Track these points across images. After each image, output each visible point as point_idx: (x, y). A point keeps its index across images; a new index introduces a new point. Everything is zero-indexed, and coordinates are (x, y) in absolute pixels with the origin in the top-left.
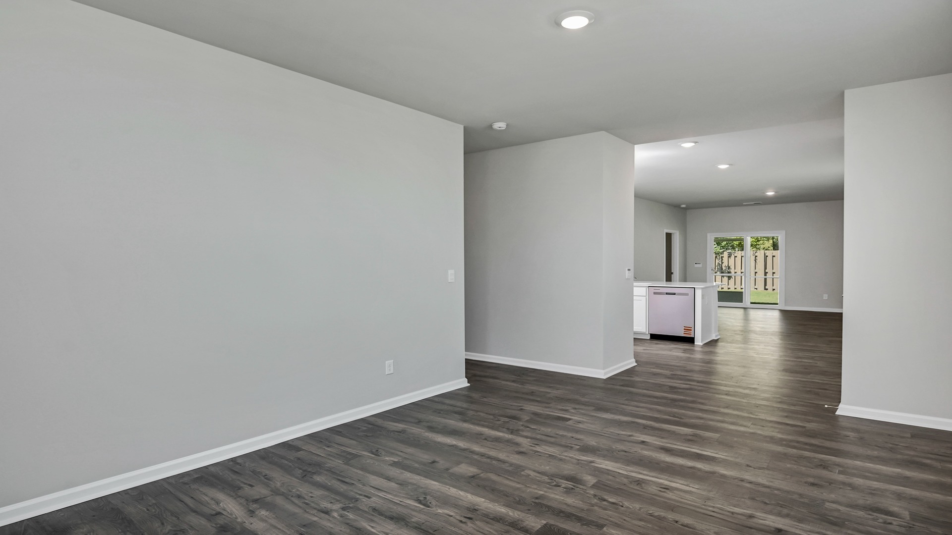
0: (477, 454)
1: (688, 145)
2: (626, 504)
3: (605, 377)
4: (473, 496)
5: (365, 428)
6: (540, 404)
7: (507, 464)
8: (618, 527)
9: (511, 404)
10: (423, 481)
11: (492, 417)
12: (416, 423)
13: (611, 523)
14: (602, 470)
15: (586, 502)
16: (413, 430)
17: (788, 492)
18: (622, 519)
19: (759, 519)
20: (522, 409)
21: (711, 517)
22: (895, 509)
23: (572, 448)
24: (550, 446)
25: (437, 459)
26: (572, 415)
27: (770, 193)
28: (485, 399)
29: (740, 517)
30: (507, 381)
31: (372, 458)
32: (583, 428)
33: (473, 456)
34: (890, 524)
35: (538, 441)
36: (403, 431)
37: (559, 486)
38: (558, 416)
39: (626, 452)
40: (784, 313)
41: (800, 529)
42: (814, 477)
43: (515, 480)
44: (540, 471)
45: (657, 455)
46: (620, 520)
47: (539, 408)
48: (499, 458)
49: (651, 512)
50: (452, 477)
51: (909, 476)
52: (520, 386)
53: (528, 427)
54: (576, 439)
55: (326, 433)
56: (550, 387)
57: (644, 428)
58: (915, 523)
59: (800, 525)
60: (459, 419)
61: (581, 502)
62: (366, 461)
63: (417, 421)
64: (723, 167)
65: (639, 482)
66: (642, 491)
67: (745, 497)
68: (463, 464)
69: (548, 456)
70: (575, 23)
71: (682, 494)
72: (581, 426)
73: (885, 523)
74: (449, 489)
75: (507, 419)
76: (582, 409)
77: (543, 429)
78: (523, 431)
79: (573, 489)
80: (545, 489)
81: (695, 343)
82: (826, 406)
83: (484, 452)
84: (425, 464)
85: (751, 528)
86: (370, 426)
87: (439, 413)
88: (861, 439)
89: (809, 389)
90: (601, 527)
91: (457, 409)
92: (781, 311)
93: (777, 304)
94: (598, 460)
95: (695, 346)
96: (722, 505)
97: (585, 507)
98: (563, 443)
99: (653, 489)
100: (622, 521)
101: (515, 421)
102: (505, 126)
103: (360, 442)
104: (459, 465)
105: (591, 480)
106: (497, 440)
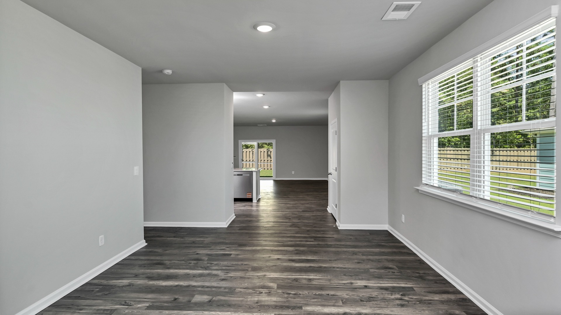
0: (199, 287)
1: (260, 95)
2: (300, 292)
3: (226, 227)
4: (222, 312)
5: (98, 289)
6: (205, 249)
7: (223, 289)
8: (308, 305)
9: (188, 252)
10: (181, 313)
11: (183, 262)
12: (134, 277)
13: (303, 304)
14: (273, 278)
15: (283, 298)
16: (138, 282)
17: (354, 268)
18: (305, 300)
19: (355, 283)
20: (198, 253)
21: (339, 288)
22: (391, 266)
23: (247, 270)
24: (235, 272)
25: (176, 297)
26: (230, 251)
27: (274, 121)
28: (167, 252)
29: (348, 285)
30: (170, 237)
31: (127, 309)
32: (243, 258)
33: (198, 289)
34: (394, 272)
35: (227, 271)
36: (130, 285)
37: (262, 293)
38: (222, 254)
39: (275, 266)
40: (275, 181)
41: (372, 284)
42: (356, 259)
43: (236, 296)
44: (244, 288)
45: (291, 264)
46: (305, 301)
47: (207, 251)
48: (214, 286)
49: (314, 293)
50: (198, 305)
51: (383, 251)
52: (182, 239)
53: (213, 264)
54: (245, 265)
55: (65, 300)
56: (201, 237)
57: (272, 251)
58: (401, 270)
59: (370, 282)
60: (163, 268)
61: (280, 298)
62: (125, 311)
63: (134, 275)
64: (266, 107)
65: (296, 280)
66: (300, 284)
67: (342, 275)
68: (196, 295)
69: (239, 278)
70: (264, 29)
71: (318, 281)
72: (240, 257)
73: (392, 272)
74: (203, 313)
75: (195, 262)
76: (232, 247)
77: (222, 263)
78: (212, 267)
79: (270, 292)
80: (257, 297)
81: (253, 201)
82: (334, 226)
83: (201, 285)
84: (171, 302)
85: (356, 288)
86: (101, 287)
87: (145, 267)
88: (356, 238)
89: (320, 219)
90: (301, 308)
91: (155, 262)
92: (274, 180)
93: (272, 177)
94: (267, 274)
95: (253, 203)
96: (337, 281)
97: (285, 300)
98: (240, 269)
99: (304, 282)
100: (307, 302)
101: (200, 261)
102: (171, 73)
103: (105, 300)
104: (194, 296)
105: (274, 285)
106: (201, 275)
